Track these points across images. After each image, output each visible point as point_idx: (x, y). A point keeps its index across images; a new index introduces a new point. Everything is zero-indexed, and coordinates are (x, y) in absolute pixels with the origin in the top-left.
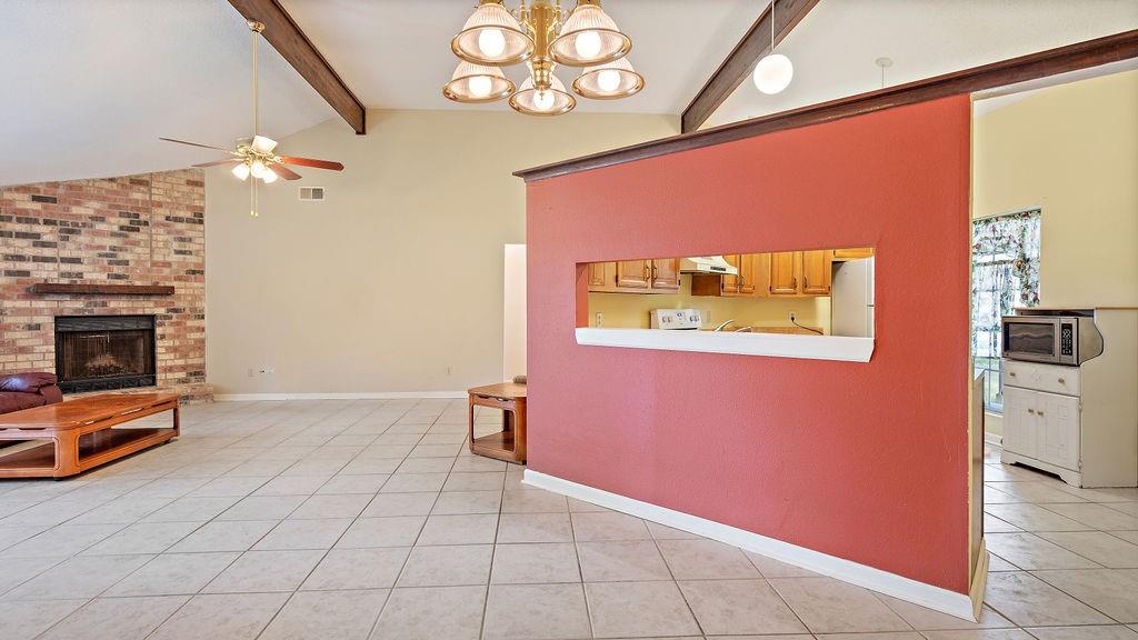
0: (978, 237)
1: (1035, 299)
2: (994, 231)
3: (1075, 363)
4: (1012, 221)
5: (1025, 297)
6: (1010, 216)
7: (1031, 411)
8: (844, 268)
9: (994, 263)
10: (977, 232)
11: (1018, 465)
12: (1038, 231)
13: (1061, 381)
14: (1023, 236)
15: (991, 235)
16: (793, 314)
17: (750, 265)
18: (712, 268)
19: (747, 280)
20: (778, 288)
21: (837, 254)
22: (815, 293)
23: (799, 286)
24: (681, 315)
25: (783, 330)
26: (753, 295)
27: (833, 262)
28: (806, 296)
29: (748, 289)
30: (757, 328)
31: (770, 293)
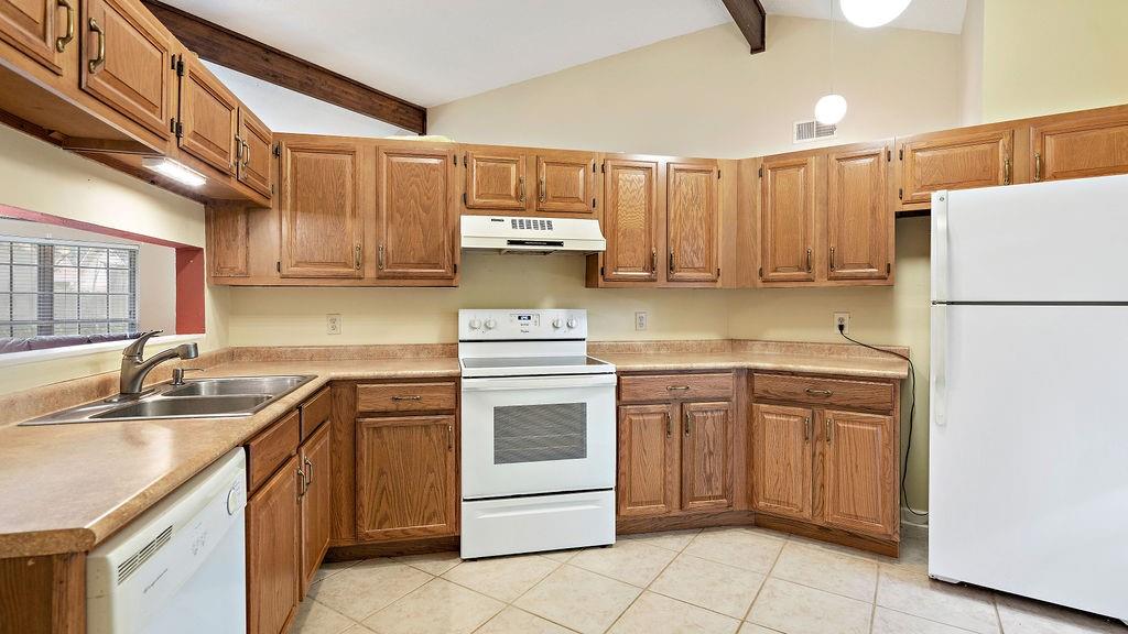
16: (841, 320)
17: (702, 232)
18: (511, 243)
19: (695, 260)
20: (775, 271)
21: (907, 197)
22: (856, 278)
23: (819, 267)
24: (529, 318)
25: (819, 348)
26: (719, 285)
27: (900, 215)
28: (833, 283)
29: (695, 275)
30: (767, 343)
31: (759, 281)
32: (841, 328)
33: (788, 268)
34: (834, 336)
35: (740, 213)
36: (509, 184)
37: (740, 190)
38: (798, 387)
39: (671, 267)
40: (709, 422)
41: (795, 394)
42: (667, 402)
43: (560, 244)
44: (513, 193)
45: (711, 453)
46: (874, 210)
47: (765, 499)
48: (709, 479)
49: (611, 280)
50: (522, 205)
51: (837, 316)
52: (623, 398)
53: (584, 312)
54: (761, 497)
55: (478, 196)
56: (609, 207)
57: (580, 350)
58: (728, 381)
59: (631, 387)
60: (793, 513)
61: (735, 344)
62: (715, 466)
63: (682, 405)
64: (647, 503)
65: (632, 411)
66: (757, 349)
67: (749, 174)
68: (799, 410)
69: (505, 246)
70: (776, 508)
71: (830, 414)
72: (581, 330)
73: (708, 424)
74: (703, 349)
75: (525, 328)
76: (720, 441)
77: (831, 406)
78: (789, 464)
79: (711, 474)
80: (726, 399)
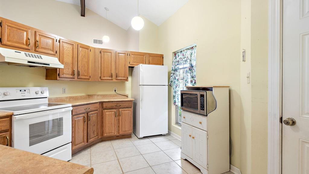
0: (178, 58)
1: (195, 83)
2: (183, 55)
3: (205, 114)
4: (188, 51)
5: (192, 82)
6: (187, 49)
7: (190, 136)
8: (135, 69)
9: (184, 68)
10: (178, 56)
11: (186, 160)
12: (195, 54)
13: (201, 123)
14: (191, 56)
15: (182, 57)
16: (115, 89)
17: (86, 66)
18: (29, 62)
19: (85, 73)
20: (104, 77)
21: (131, 63)
22: (121, 80)
23: (114, 77)
24: (25, 91)
25: (111, 96)
26: (90, 80)
27: (129, 67)
28: (117, 81)
29: (85, 77)
30: (98, 95)
31: (100, 79)
32: (115, 91)
33: (107, 77)
34: (114, 93)
35: (95, 62)
36: (23, 39)
37: (95, 56)
38: (114, 105)
39: (78, 75)
40: (94, 117)
41: (113, 106)
42: (84, 113)
43: (49, 65)
44: (25, 43)
45: (94, 125)
46: (125, 65)
47: (106, 133)
48: (94, 132)
49: (61, 78)
50: (29, 48)
51: (114, 88)
52: (73, 114)
53: (47, 88)
54: (105, 133)
55: (8, 41)
56: (61, 54)
57: (46, 101)
58: (98, 105)
59: (75, 110)
60: (112, 134)
61: (90, 96)
62: (95, 128)
63: (87, 113)
64: (80, 143)
65: (76, 117)
66: (96, 97)
67: (98, 52)
68: (114, 110)
69: (26, 63)
70: (108, 135)
71: (120, 110)
72: (46, 94)
73: (93, 117)
74: (81, 98)
75: (23, 95)
76: (96, 122)
77: (121, 108)
78: (112, 123)
79: (94, 131)
80: (97, 110)
